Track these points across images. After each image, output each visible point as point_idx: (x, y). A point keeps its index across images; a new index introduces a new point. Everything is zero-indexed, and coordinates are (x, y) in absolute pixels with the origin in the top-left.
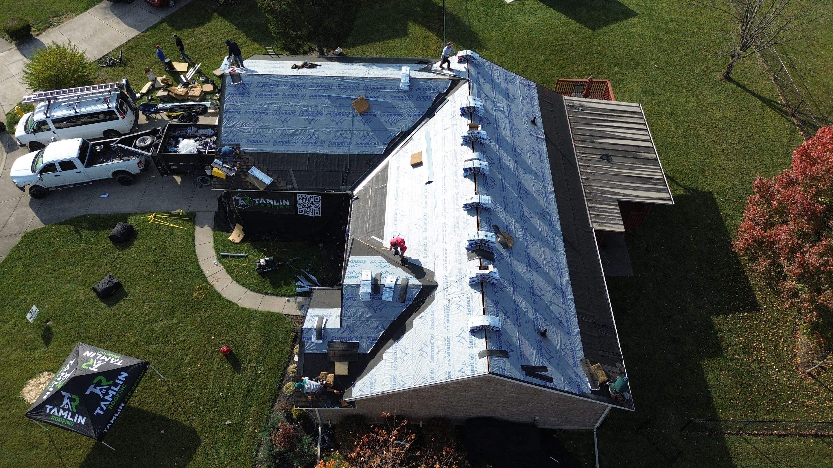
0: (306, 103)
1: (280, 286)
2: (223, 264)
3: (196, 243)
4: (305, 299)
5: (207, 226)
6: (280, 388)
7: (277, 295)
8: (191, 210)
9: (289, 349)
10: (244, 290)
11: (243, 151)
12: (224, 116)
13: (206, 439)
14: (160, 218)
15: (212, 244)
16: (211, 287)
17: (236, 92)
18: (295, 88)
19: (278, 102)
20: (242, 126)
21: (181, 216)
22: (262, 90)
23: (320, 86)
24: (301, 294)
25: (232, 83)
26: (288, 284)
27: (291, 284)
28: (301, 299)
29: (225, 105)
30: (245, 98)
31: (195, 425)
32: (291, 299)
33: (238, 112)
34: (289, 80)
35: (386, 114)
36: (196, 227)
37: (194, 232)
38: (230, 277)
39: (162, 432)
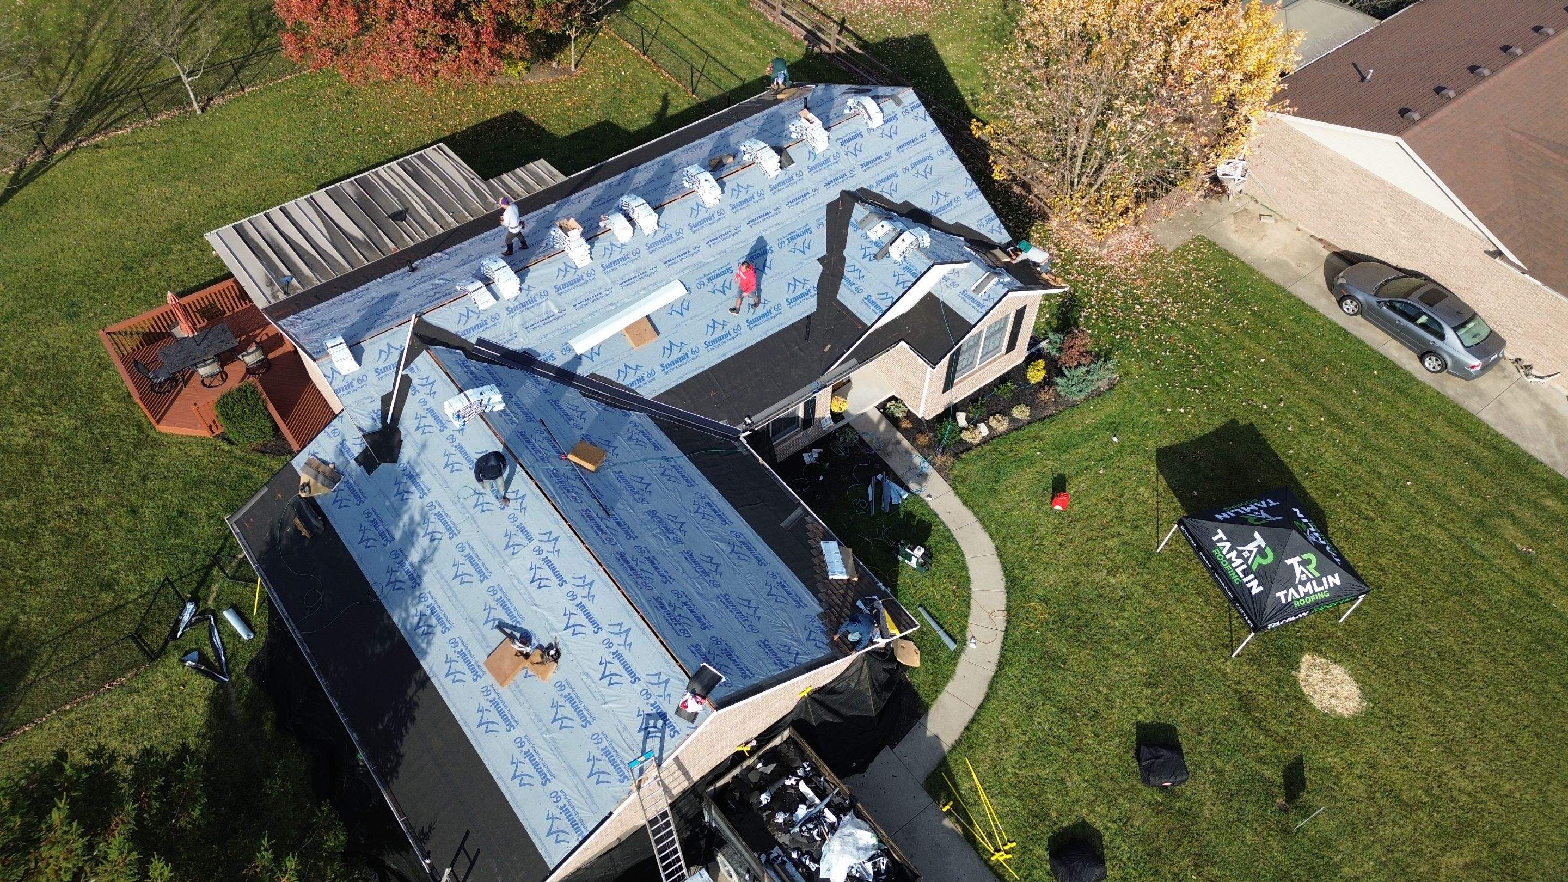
0: (652, 540)
1: (921, 521)
2: (964, 629)
3: (970, 714)
4: (908, 481)
5: (929, 734)
6: (1029, 423)
7: (937, 515)
8: (925, 799)
9: (985, 447)
10: (970, 563)
11: (821, 605)
12: (793, 665)
13: (1151, 446)
14: (991, 836)
15: (951, 687)
16: (1008, 609)
17: (732, 665)
18: (637, 569)
19: (688, 586)
20: (784, 626)
21: (955, 800)
22: (688, 622)
23: (601, 529)
24: (907, 489)
25: (724, 680)
26: (910, 515)
27: (905, 512)
28: (913, 486)
29: (775, 673)
30: (731, 644)
31: (1153, 468)
32: (923, 495)
33: (765, 644)
34: (631, 583)
35: (571, 422)
36: (946, 746)
37: (959, 742)
38: (972, 601)
39: (1196, 494)
